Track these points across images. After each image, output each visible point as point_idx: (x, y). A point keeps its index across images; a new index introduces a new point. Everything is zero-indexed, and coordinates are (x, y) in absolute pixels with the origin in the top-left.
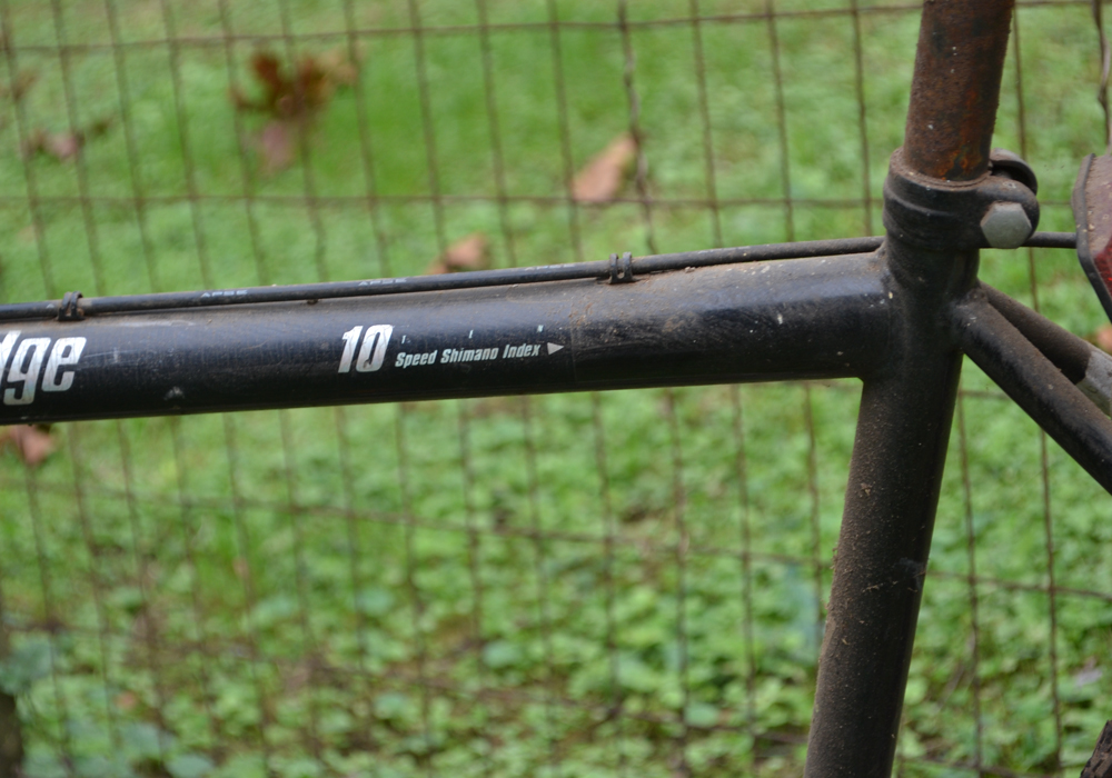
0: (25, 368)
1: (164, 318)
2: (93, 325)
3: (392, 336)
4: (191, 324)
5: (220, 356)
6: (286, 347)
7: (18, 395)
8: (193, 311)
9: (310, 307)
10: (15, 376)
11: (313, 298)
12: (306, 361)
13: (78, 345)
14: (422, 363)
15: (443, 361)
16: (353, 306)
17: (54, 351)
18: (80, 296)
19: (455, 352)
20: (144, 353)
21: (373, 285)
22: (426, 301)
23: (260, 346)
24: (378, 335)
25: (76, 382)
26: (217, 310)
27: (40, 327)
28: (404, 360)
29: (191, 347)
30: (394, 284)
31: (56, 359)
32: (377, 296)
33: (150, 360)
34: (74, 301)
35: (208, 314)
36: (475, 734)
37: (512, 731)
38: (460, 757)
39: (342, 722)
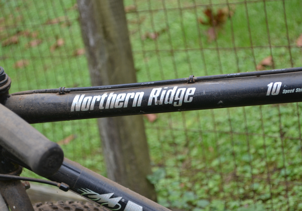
0: (179, 96)
1: (217, 82)
2: (197, 84)
3: (282, 85)
4: (224, 83)
5: (233, 92)
6: (251, 89)
7: (178, 104)
8: (225, 80)
9: (258, 78)
10: (177, 98)
11: (258, 75)
12: (257, 93)
13: (194, 90)
14: (290, 92)
15: (296, 92)
16: (270, 77)
17: (187, 92)
18: (194, 76)
19: (300, 89)
20: (212, 91)
21: (276, 71)
22: (291, 75)
23: (244, 89)
24: (277, 85)
25: (193, 100)
26: (232, 79)
27: (183, 85)
28: (285, 92)
29: (225, 89)
30: (282, 71)
31: (188, 94)
32: (277, 74)
33: (213, 93)
34: (192, 78)
35: (229, 80)
36: (279, 194)
37: (289, 193)
38: (275, 200)
39: (241, 191)
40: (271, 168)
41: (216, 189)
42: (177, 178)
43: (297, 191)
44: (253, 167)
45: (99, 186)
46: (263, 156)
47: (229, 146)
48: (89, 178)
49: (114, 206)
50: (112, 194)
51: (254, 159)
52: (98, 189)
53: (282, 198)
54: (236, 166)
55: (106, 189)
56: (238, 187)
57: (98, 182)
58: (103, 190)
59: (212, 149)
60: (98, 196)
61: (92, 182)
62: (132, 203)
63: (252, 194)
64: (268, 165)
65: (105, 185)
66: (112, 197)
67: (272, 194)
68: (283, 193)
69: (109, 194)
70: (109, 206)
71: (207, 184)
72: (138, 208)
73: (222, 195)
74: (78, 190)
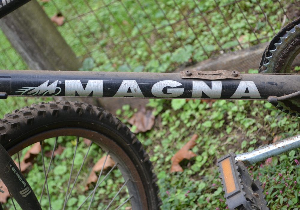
36: (202, 31)
37: (210, 26)
38: (201, 38)
39: (168, 44)
40: (185, 13)
41: (146, 54)
42: (107, 62)
43: (216, 21)
44: (169, 20)
45: (32, 80)
46: (174, 5)
47: (139, 12)
48: (21, 77)
49: (55, 91)
50: (47, 82)
51: (167, 13)
52: (33, 83)
53: (205, 33)
54: (154, 25)
55: (40, 80)
56: (164, 42)
57: (31, 77)
58: (38, 82)
59: (126, 22)
60: (36, 89)
61: (25, 80)
62: (69, 81)
63: (178, 43)
64: (181, 11)
65: (38, 77)
66: (49, 84)
67: (196, 34)
68: (205, 28)
69: (45, 82)
70: (50, 93)
71: (136, 54)
72: (77, 83)
73: (153, 56)
74: (16, 93)
